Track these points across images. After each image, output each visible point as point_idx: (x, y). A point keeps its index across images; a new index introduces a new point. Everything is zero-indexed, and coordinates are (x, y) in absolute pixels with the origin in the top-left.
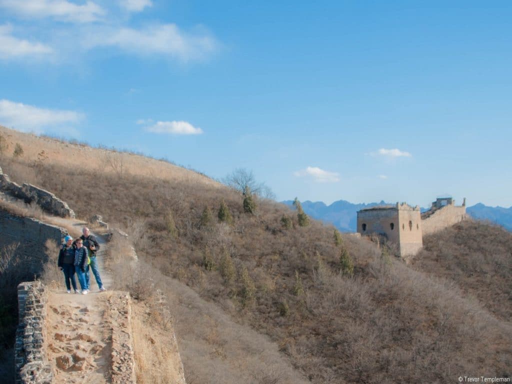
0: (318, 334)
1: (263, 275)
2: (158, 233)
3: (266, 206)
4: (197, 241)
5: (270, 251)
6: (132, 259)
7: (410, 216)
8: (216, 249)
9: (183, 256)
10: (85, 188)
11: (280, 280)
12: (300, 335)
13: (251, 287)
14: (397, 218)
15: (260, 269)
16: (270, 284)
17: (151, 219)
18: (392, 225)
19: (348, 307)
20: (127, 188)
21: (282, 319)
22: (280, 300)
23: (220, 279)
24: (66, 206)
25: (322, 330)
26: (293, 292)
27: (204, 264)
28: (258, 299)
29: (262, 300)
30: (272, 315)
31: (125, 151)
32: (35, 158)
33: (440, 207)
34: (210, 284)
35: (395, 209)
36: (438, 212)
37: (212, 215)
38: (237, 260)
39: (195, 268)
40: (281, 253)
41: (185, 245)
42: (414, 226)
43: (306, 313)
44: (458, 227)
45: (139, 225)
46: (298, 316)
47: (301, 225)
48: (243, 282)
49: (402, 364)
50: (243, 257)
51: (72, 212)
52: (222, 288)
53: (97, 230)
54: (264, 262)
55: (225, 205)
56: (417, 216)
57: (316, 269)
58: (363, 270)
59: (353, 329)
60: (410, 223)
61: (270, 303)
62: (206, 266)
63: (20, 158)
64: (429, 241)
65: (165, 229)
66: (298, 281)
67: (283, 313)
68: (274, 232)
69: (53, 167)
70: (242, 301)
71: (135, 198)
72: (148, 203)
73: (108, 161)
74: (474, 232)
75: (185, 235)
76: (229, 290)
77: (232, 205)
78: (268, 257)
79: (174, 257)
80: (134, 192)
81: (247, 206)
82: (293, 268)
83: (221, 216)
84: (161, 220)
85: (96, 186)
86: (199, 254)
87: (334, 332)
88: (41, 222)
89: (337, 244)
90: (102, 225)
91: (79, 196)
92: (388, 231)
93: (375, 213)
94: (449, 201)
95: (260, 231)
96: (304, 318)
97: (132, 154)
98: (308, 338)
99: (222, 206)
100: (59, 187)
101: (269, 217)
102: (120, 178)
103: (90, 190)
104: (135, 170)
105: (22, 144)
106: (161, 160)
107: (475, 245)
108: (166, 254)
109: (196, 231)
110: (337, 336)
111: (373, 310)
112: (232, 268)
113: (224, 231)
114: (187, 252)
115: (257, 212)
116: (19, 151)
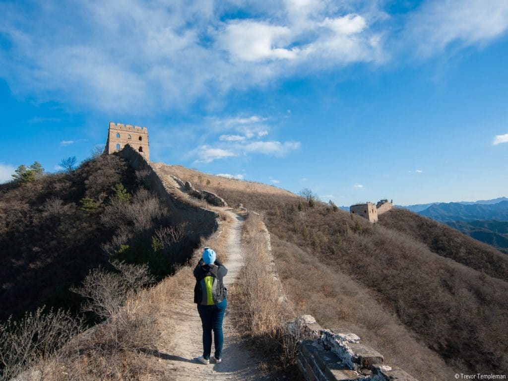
0: (350, 263)
1: (322, 235)
2: (272, 217)
3: (319, 204)
4: (290, 220)
5: (324, 223)
6: (263, 231)
7: (372, 207)
8: (299, 224)
9: (284, 227)
10: (238, 198)
11: (330, 238)
12: (342, 263)
13: (318, 241)
14: (367, 209)
15: (320, 232)
16: (325, 239)
17: (269, 211)
18: (365, 212)
19: (363, 249)
20: (257, 197)
21: (333, 256)
22: (331, 247)
23: (303, 237)
24: (223, 200)
25: (353, 261)
26: (337, 243)
27: (294, 231)
28: (321, 246)
29: (323, 247)
30: (328, 254)
31: (255, 182)
32: (216, 186)
33: (383, 204)
34: (298, 240)
35: (366, 205)
36: (382, 205)
37: (296, 208)
38: (309, 228)
39: (290, 232)
40: (328, 224)
41: (285, 222)
42: (374, 212)
43: (344, 253)
44: (390, 211)
45: (262, 214)
46: (341, 255)
47: (335, 211)
48: (313, 238)
49: (393, 276)
50: (312, 227)
51: (225, 203)
52: (304, 242)
53: (239, 212)
54: (322, 229)
55: (301, 204)
56: (375, 207)
57: (347, 231)
58: (366, 231)
59: (368, 260)
60: (373, 210)
61: (327, 248)
62: (295, 231)
63: (209, 186)
64: (380, 217)
65: (275, 215)
66: (340, 237)
67: (333, 253)
68: (324, 215)
69: (224, 189)
70: (313, 248)
71: (261, 202)
72: (267, 204)
73: (248, 187)
74: (398, 213)
75: (285, 217)
76: (307, 243)
77: (304, 203)
78: (323, 226)
79: (280, 228)
80: (260, 199)
81: (311, 204)
82: (336, 231)
83: (300, 208)
84: (273, 211)
85: (243, 197)
86: (291, 226)
87: (357, 261)
88: (205, 209)
89: (352, 219)
90: (242, 210)
91: (235, 202)
92: (364, 214)
93: (358, 207)
94: (386, 201)
95: (318, 215)
96: (343, 255)
97: (259, 183)
98: (346, 265)
99: (300, 204)
100: (226, 197)
101: (321, 208)
102: (254, 193)
103: (240, 199)
104: (260, 190)
105: (210, 180)
106: (271, 186)
107: (400, 218)
108: (276, 226)
109: (289, 216)
110: (360, 264)
111: (375, 250)
112: (308, 232)
113: (302, 215)
114: (286, 225)
115: (316, 207)
116: (208, 182)
